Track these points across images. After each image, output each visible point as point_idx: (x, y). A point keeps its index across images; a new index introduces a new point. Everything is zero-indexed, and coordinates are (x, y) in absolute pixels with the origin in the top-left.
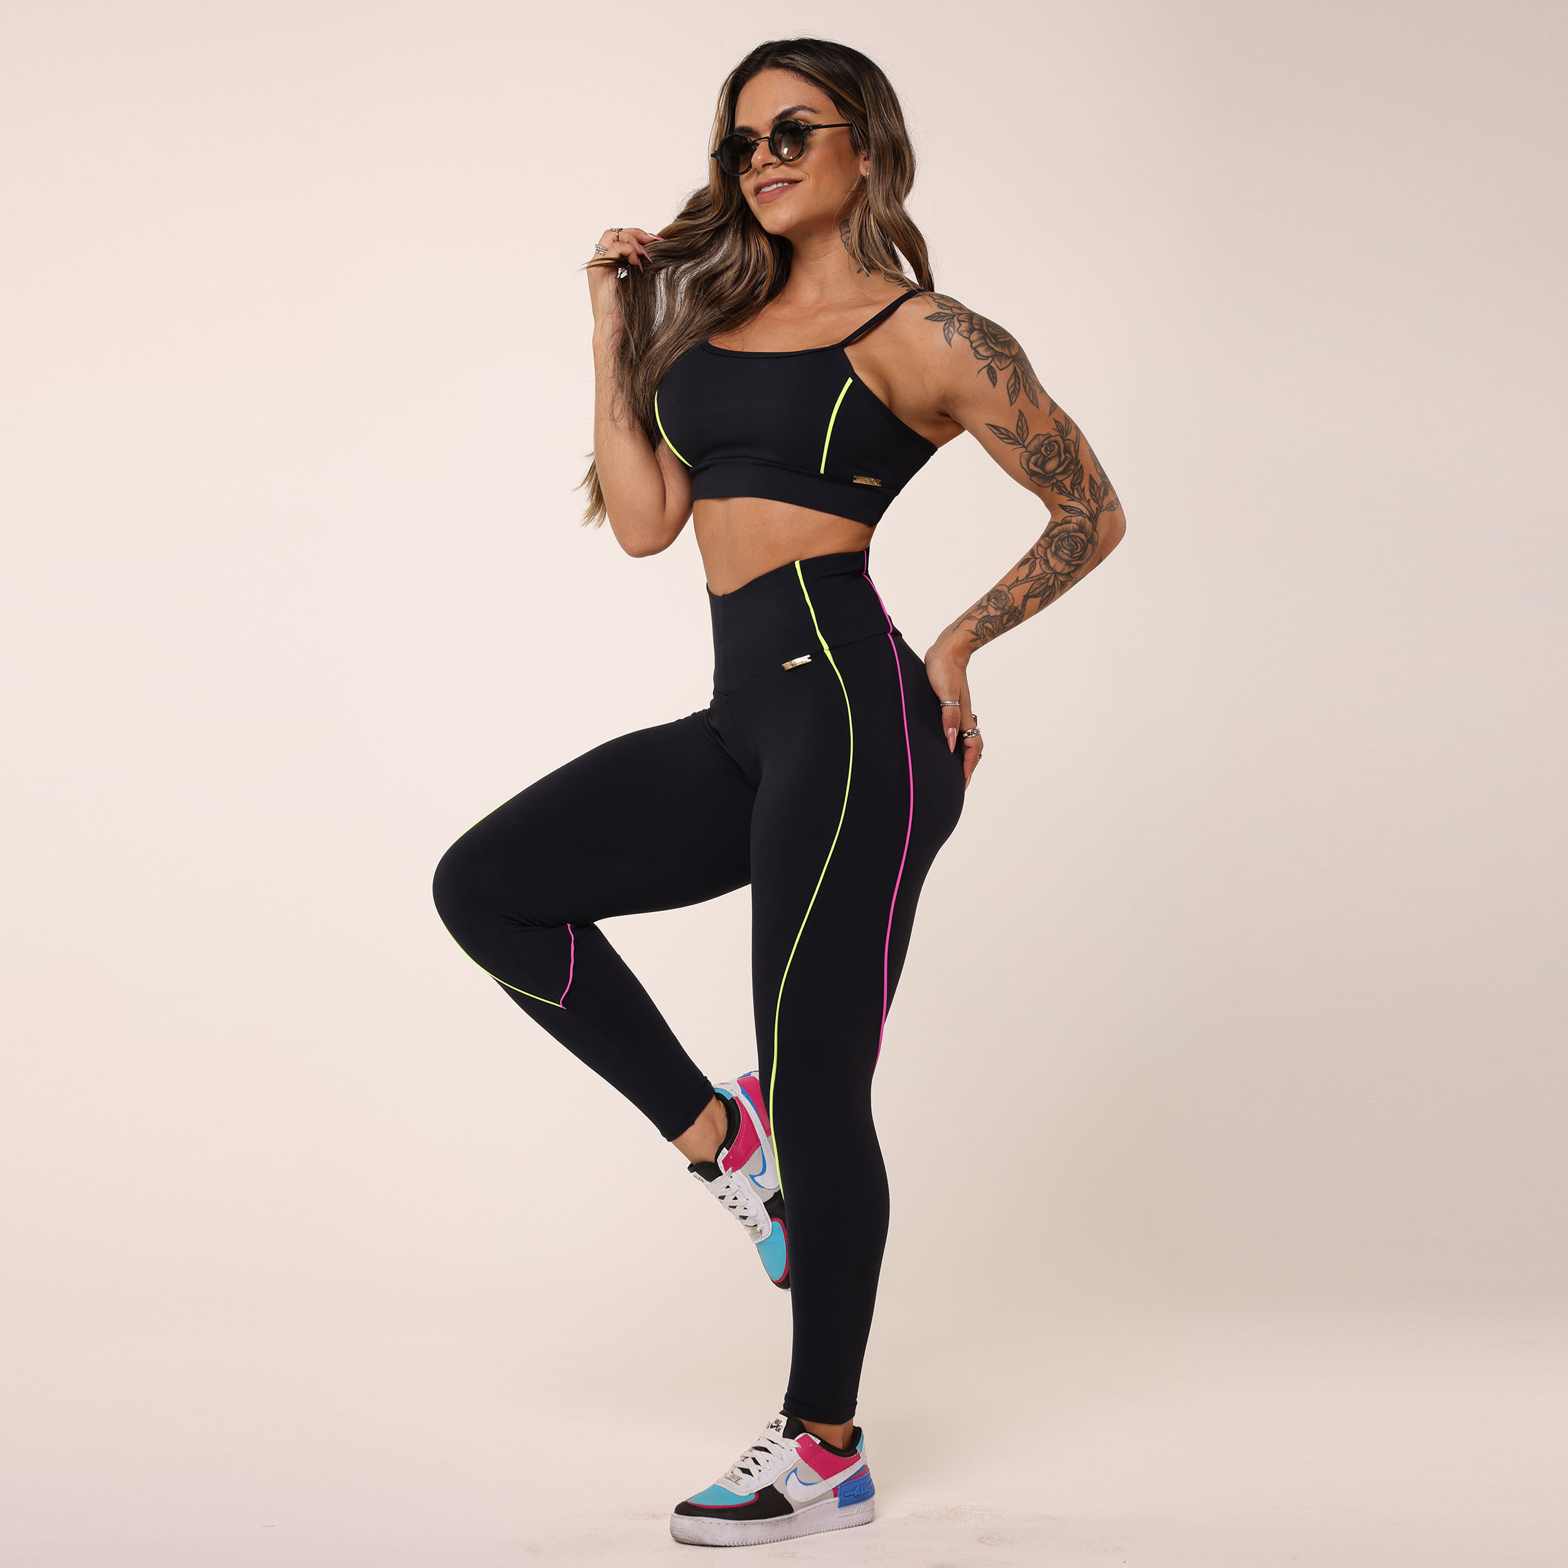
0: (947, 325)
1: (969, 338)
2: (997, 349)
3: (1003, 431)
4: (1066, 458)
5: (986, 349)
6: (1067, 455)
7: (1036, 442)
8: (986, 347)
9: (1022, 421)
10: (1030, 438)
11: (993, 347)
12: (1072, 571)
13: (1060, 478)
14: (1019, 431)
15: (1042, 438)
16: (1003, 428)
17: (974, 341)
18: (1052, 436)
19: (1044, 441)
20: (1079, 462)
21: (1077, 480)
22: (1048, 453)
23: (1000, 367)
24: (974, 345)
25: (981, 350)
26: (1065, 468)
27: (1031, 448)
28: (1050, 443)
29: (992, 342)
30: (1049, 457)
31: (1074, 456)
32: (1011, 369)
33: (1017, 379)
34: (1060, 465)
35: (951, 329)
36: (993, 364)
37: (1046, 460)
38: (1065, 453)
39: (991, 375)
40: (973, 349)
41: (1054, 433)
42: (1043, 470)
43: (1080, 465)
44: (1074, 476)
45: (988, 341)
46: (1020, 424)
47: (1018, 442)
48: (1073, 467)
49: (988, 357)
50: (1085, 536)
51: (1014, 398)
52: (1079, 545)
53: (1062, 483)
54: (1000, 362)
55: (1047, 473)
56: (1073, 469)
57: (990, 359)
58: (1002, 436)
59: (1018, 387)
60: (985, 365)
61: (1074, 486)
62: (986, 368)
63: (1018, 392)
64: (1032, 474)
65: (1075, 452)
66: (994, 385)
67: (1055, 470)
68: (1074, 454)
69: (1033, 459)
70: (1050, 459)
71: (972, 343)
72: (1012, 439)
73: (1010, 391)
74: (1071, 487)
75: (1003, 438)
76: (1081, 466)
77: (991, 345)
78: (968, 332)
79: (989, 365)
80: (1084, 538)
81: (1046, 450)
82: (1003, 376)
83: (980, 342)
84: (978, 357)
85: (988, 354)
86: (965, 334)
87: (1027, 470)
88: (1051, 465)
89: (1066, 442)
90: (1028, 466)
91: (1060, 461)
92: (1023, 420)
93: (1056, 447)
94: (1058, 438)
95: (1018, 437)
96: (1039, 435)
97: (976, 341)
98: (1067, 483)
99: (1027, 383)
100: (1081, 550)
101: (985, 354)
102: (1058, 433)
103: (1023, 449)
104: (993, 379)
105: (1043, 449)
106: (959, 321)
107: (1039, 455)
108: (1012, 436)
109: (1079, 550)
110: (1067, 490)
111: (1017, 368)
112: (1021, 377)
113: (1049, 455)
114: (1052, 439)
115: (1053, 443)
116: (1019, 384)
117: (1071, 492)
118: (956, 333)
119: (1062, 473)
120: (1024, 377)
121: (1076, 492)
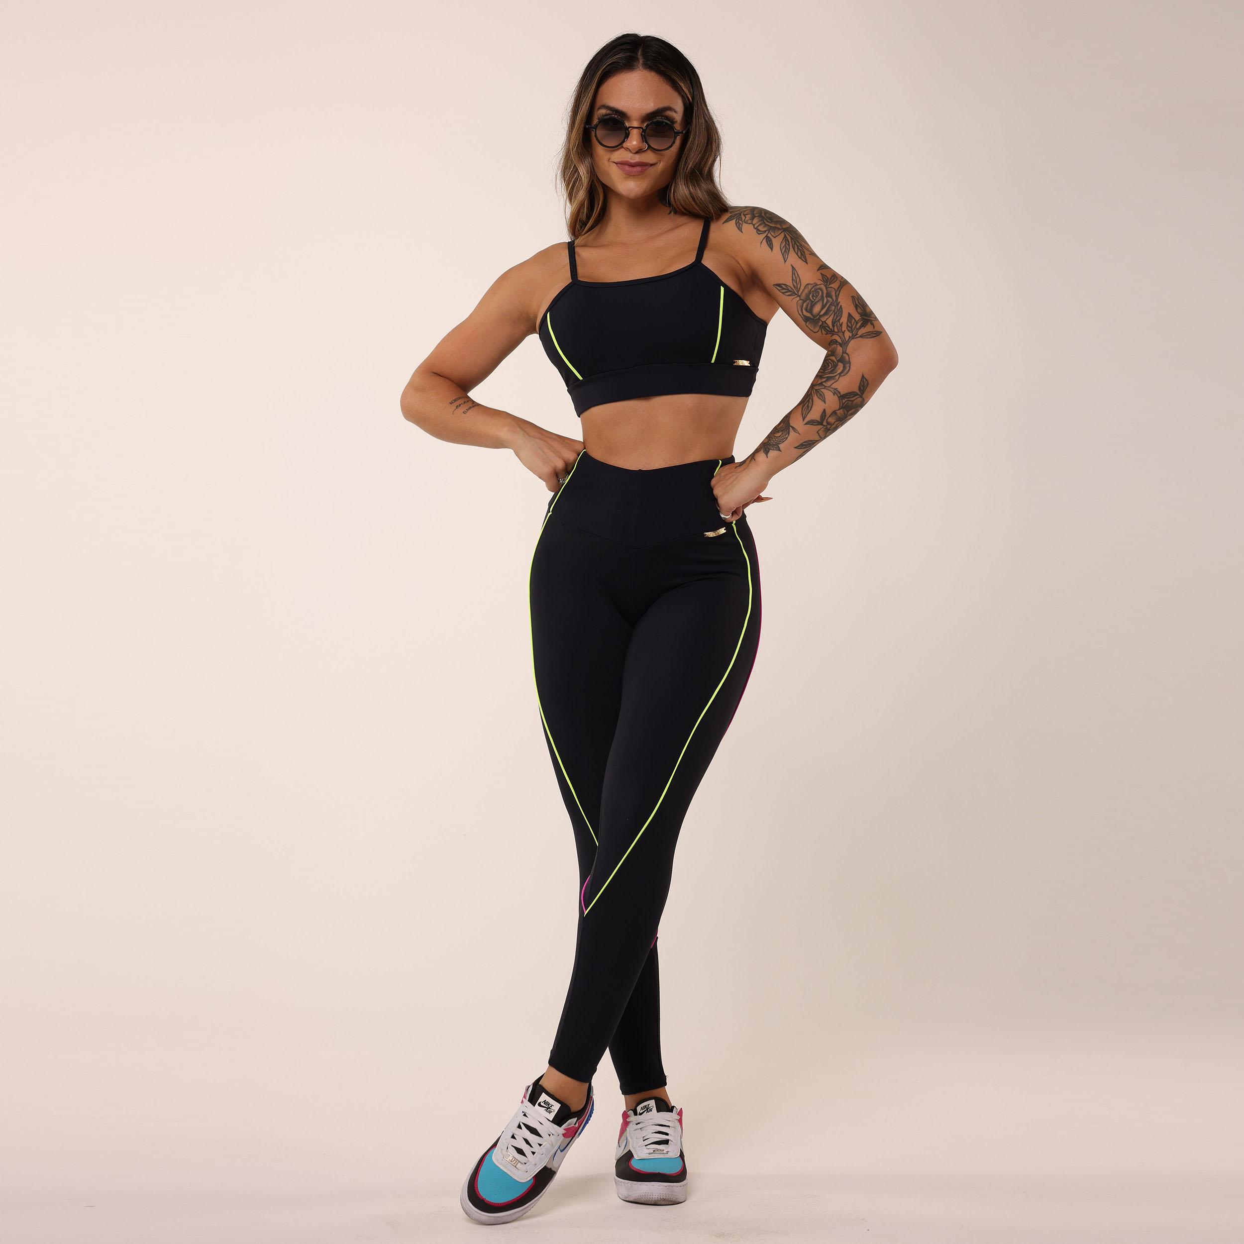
0: (737, 221)
1: (752, 223)
2: (771, 225)
3: (784, 286)
4: (828, 301)
5: (764, 227)
6: (829, 299)
7: (806, 291)
8: (764, 225)
9: (795, 275)
10: (802, 288)
11: (769, 224)
12: (824, 382)
13: (823, 319)
14: (795, 284)
15: (810, 287)
16: (783, 284)
17: (756, 224)
18: (817, 285)
19: (812, 288)
20: (839, 303)
21: (837, 318)
22: (815, 298)
23: (774, 236)
24: (756, 226)
25: (761, 228)
26: (826, 310)
27: (803, 296)
28: (816, 290)
29: (768, 222)
30: (815, 301)
31: (835, 300)
32: (782, 236)
33: (787, 243)
34: (822, 309)
35: (740, 222)
36: (769, 235)
37: (813, 305)
38: (826, 297)
39: (769, 243)
40: (755, 229)
41: (819, 282)
42: (812, 314)
43: (839, 306)
44: (834, 315)
45: (765, 221)
46: (794, 278)
47: (794, 293)
48: (833, 308)
49: (765, 231)
50: (835, 358)
51: (786, 256)
52: (830, 364)
53: (826, 323)
54: (774, 233)
55: (814, 317)
56: (833, 309)
57: (767, 232)
58: (784, 291)
59: (788, 247)
60: (763, 237)
61: (835, 323)
62: (765, 239)
63: (789, 251)
64: (807, 319)
65: (836, 296)
66: (772, 250)
67: (820, 312)
68: (834, 298)
69: (805, 305)
70: (816, 303)
71: (754, 225)
72: (790, 291)
73: (783, 252)
74: (832, 324)
75: (785, 292)
76: (841, 306)
77: (767, 223)
78: (750, 219)
79: (766, 236)
80: (835, 360)
81: (813, 296)
82: (777, 242)
83: (759, 223)
84: (759, 233)
85: (765, 229)
86: (749, 222)
87: (802, 316)
88: (817, 309)
89: (829, 289)
90: (803, 313)
91: (823, 303)
92: (796, 273)
93: (820, 292)
94: (823, 287)
95: (794, 289)
96: (808, 284)
97: (757, 223)
98: (829, 322)
99: (796, 245)
100: (831, 368)
101: (763, 230)
102: (823, 283)
103: (798, 298)
104: (771, 246)
105: (811, 296)
106: (744, 215)
107: (808, 301)
108: (790, 289)
109: (830, 368)
110: (829, 328)
111: (787, 235)
112: (790, 241)
113: (815, 300)
114: (818, 287)
115: (819, 290)
116: (789, 245)
117: (832, 329)
118: (744, 223)
119: (825, 314)
120: (793, 242)
121: (835, 327)
